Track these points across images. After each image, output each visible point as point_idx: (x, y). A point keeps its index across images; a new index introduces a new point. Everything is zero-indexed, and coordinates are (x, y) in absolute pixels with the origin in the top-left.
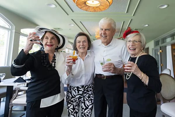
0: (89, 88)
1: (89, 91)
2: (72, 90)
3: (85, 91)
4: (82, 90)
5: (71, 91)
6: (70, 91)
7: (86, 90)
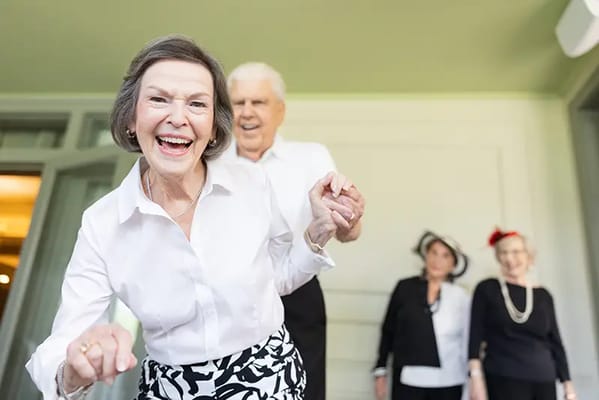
0: (257, 356)
1: (258, 374)
2: (159, 373)
3: (234, 379)
4: (211, 374)
5: (156, 382)
6: (152, 382)
7: (237, 369)
